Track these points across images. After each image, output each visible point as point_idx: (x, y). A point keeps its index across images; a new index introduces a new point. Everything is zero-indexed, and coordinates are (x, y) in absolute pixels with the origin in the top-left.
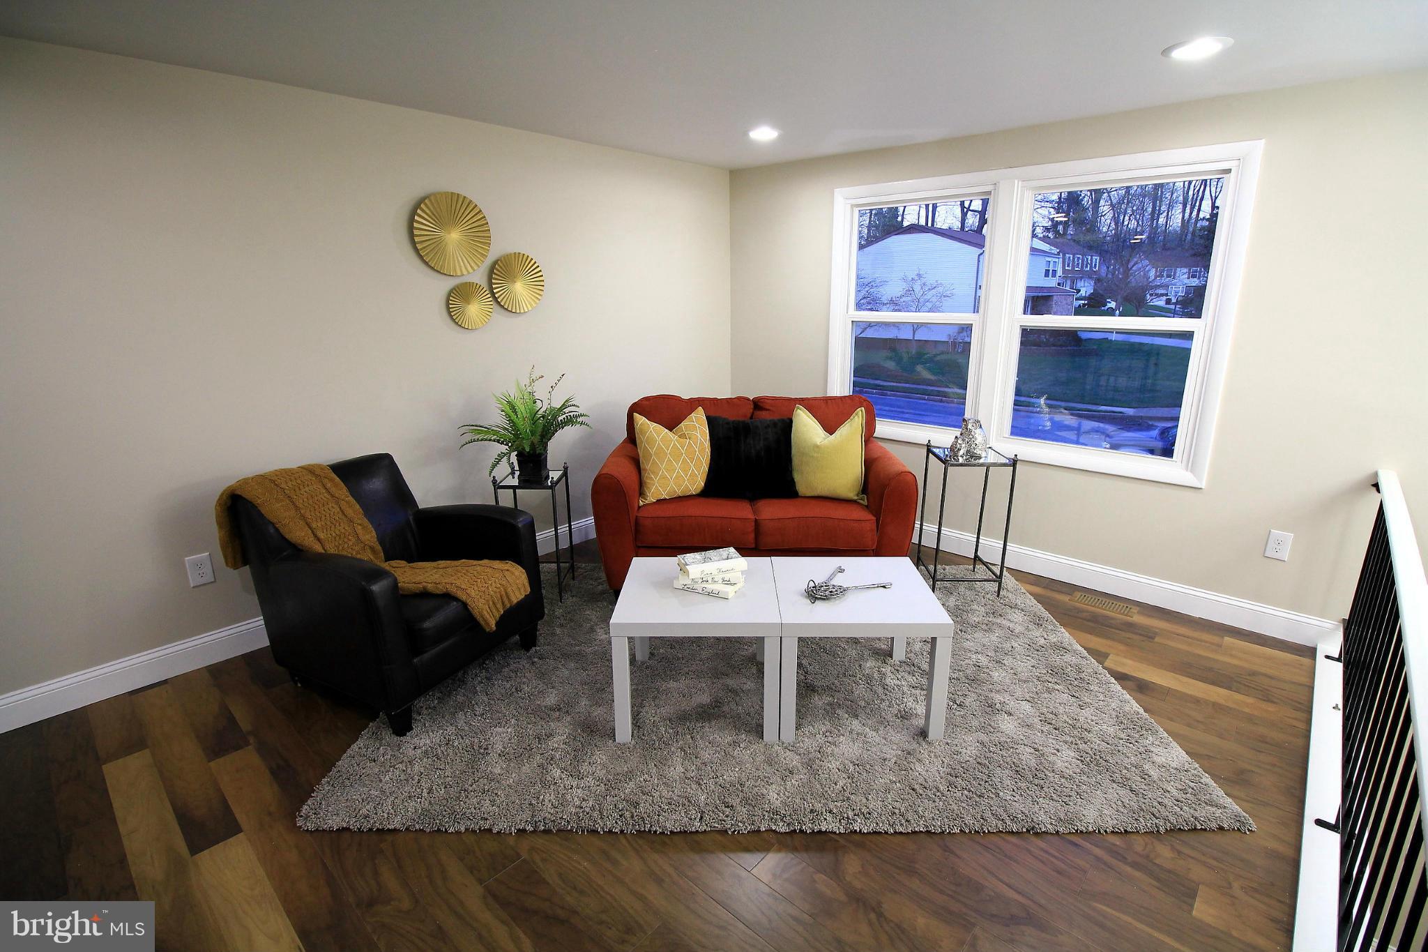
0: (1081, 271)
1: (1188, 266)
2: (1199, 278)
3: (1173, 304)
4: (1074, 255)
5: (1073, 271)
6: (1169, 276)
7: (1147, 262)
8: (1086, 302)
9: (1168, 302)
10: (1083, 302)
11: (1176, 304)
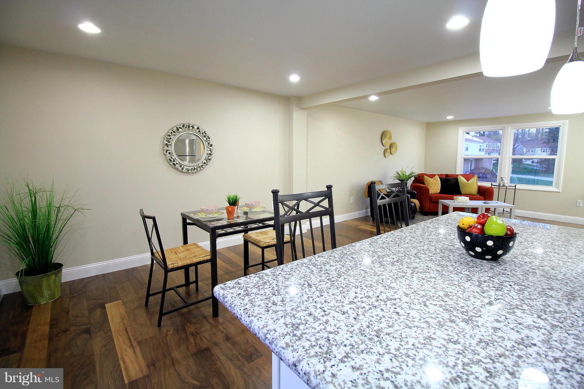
0: (493, 149)
1: (542, 148)
2: (546, 152)
3: (536, 163)
4: (489, 143)
5: (489, 149)
6: (532, 151)
7: (522, 146)
8: (496, 162)
9: (533, 162)
10: (495, 162)
11: (537, 163)
